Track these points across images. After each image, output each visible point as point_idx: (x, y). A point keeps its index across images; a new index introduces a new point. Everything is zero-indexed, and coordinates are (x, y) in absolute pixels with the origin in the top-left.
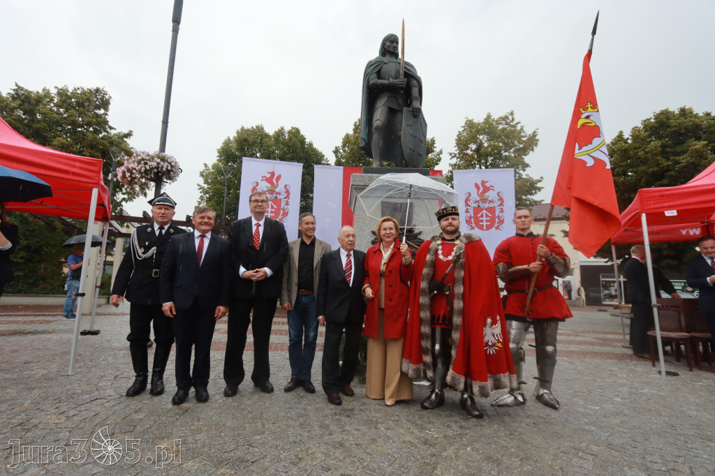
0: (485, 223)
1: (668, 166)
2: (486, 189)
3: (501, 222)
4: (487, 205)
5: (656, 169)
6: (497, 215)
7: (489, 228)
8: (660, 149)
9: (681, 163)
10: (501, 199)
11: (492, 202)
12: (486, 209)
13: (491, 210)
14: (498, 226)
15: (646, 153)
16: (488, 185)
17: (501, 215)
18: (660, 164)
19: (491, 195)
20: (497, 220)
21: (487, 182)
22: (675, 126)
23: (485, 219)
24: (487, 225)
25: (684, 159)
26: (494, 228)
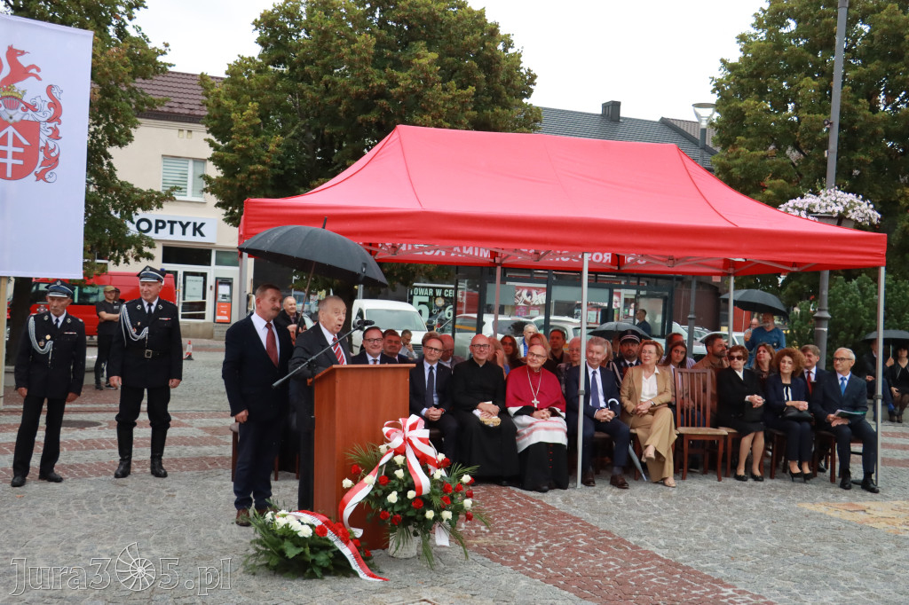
0: (10, 161)
1: (380, 86)
2: (19, 73)
3: (52, 162)
4: (18, 115)
5: (362, 89)
6: (42, 144)
7: (19, 173)
8: (372, 51)
9: (400, 86)
10: (55, 105)
11: (33, 108)
12: (15, 125)
13: (29, 129)
14: (43, 172)
15: (353, 52)
16: (24, 61)
17: (51, 145)
18: (370, 81)
19: (31, 89)
20: (41, 155)
21: (23, 53)
22: (403, 9)
23: (10, 149)
24: (13, 165)
25: (404, 79)
26: (32, 177)
